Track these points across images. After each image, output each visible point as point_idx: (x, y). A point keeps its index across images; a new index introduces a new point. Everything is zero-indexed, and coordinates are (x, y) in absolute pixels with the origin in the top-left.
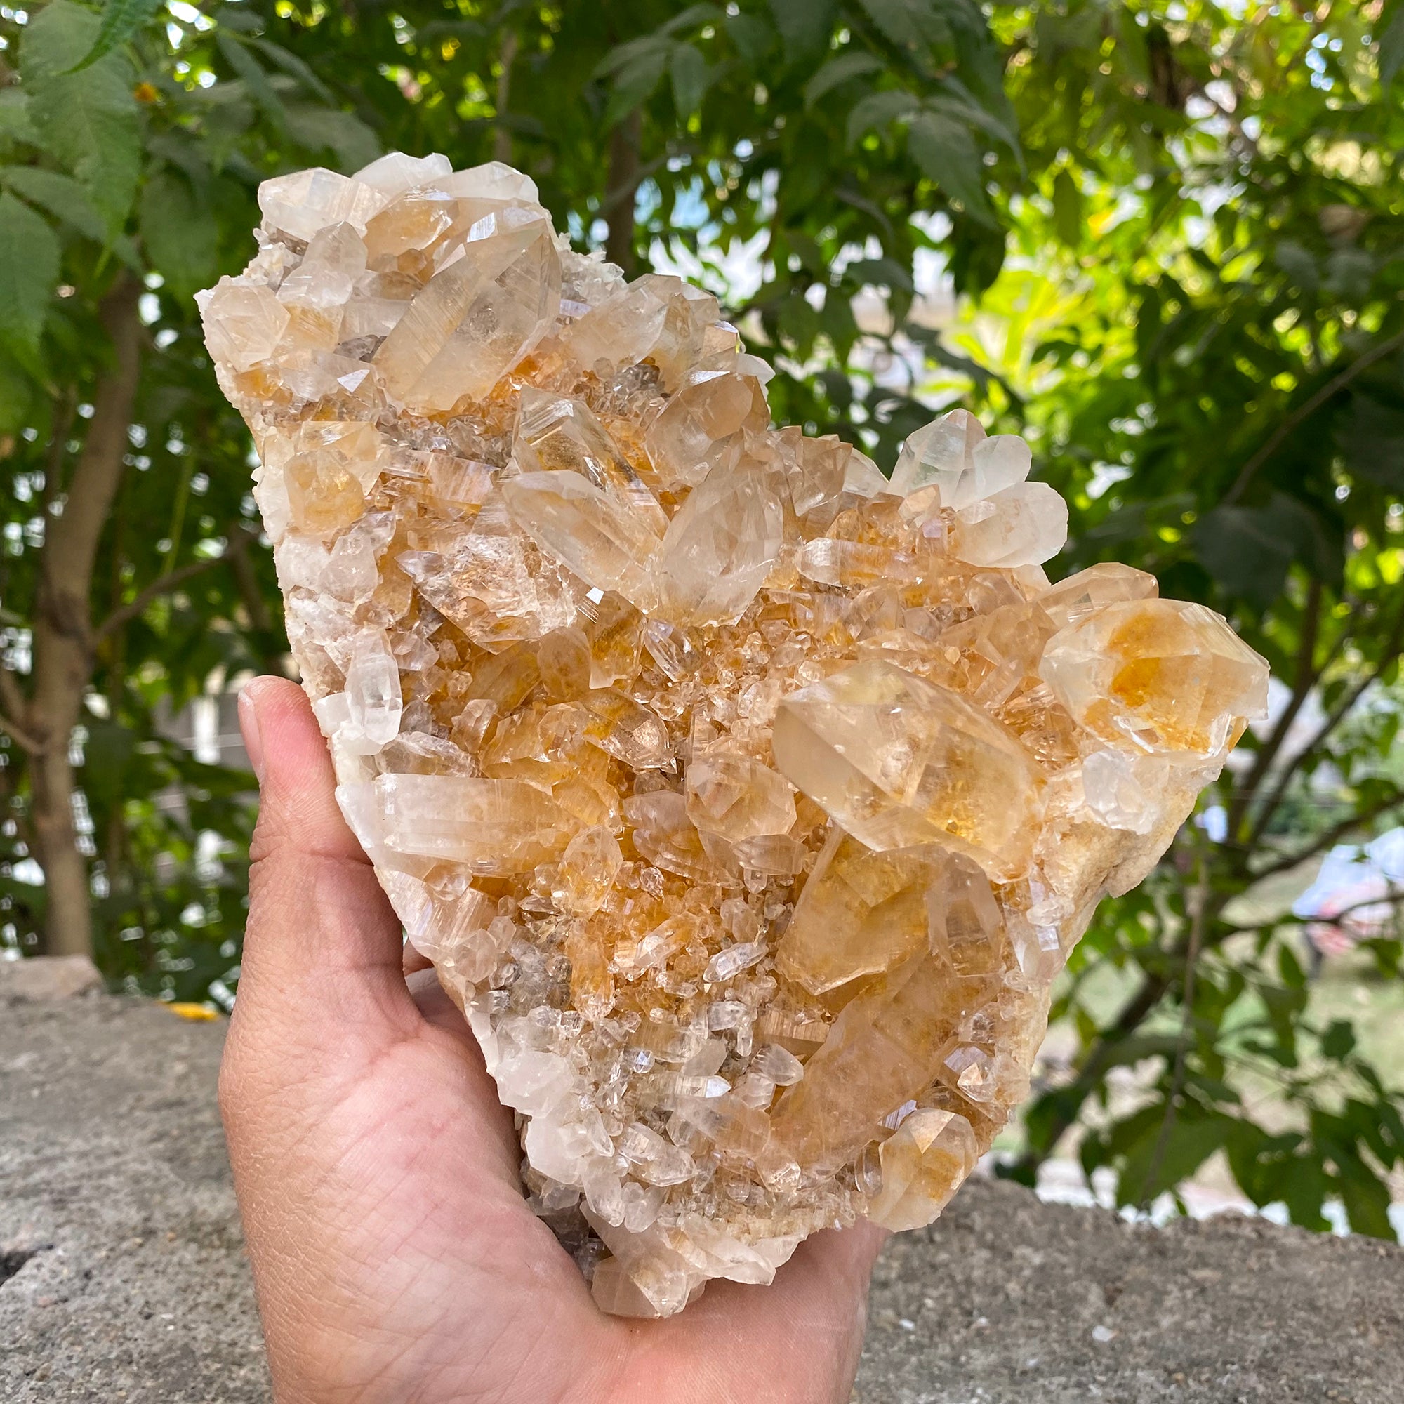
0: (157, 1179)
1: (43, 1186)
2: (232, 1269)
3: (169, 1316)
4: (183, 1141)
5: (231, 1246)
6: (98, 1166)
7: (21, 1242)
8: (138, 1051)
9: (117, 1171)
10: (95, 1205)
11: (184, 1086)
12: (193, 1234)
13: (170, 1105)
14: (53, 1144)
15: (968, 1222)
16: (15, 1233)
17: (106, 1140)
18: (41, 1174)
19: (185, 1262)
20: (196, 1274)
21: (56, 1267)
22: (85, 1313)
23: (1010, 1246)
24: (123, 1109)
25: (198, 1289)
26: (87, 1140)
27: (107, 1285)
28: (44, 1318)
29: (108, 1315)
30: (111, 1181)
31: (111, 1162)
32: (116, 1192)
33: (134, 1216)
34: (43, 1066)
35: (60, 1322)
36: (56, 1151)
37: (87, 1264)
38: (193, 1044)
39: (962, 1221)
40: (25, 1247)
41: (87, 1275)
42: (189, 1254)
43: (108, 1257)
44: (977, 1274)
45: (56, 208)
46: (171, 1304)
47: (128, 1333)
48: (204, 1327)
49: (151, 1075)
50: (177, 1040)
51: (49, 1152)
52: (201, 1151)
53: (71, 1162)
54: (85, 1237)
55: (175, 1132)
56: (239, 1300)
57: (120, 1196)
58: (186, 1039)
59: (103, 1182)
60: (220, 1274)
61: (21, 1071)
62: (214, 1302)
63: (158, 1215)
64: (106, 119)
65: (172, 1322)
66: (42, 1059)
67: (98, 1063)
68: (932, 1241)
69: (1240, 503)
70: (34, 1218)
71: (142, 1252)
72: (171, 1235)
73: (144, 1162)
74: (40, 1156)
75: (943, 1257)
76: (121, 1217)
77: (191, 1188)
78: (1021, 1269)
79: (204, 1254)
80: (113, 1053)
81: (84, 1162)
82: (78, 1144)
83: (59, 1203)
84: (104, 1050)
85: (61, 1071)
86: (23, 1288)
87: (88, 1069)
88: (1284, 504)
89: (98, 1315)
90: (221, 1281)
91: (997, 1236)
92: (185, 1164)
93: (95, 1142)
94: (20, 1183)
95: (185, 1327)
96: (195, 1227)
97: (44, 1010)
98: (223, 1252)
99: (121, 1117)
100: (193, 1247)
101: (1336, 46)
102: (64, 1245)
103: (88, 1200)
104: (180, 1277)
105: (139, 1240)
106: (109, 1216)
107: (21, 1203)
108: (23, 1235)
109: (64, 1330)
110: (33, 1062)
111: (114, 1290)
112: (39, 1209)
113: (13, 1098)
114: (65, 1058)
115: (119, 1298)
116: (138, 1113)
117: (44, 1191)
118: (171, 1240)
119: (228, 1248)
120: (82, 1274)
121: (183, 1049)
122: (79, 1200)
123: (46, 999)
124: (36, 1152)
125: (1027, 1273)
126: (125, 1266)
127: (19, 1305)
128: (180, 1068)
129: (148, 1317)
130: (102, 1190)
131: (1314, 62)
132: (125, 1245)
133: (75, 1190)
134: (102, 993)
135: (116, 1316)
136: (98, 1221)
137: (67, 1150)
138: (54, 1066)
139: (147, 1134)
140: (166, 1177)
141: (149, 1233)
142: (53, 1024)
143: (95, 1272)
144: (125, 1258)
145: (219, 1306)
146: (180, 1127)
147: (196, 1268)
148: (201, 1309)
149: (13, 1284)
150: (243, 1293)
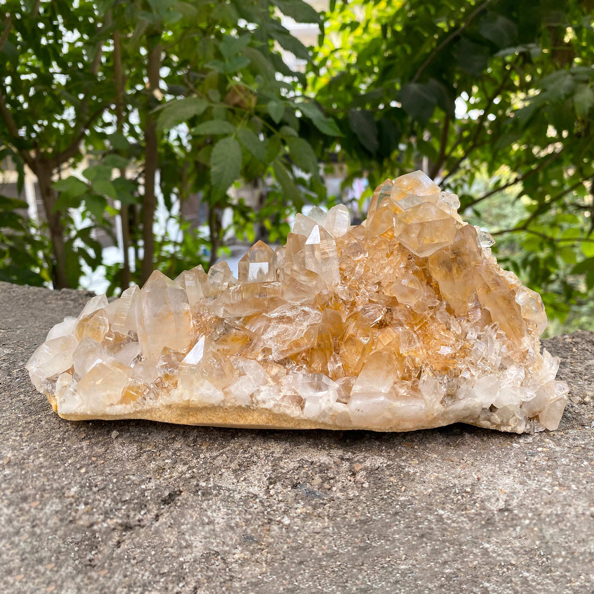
69: (417, 81)
88: (433, 83)
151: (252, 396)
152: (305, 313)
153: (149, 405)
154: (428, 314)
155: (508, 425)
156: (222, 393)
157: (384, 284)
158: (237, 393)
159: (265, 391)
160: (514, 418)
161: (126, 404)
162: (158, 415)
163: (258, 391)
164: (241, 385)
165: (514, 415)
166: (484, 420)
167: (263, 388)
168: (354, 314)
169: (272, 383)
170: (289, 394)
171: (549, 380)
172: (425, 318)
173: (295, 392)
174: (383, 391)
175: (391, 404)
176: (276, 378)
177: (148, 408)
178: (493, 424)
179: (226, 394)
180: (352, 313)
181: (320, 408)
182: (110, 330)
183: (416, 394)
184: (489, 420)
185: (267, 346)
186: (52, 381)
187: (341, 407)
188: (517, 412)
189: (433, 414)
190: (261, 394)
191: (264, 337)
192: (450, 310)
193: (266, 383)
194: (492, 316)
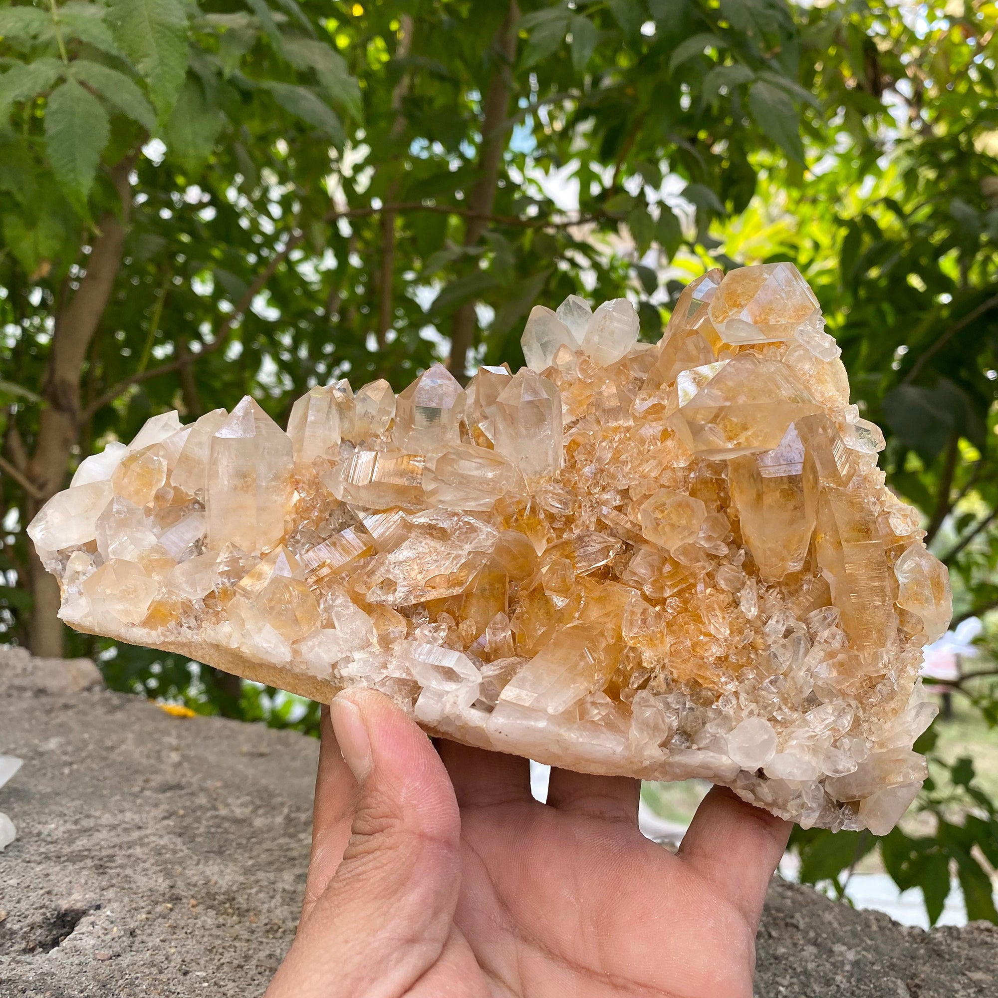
0: (175, 852)
1: (86, 853)
2: (245, 935)
3: (202, 974)
4: (188, 820)
5: (242, 913)
6: (126, 839)
7: (76, 901)
8: (141, 740)
9: (141, 842)
10: (129, 871)
11: (179, 773)
12: (210, 903)
13: (171, 788)
14: (88, 816)
15: (794, 921)
16: (70, 894)
17: (128, 816)
18: (82, 843)
19: (207, 927)
20: (218, 937)
21: (107, 924)
22: (136, 967)
23: (830, 944)
24: (136, 789)
25: (220, 950)
26: (115, 815)
27: (150, 945)
28: (105, 970)
29: (154, 971)
30: (138, 851)
31: (136, 835)
32: (145, 862)
33: (162, 884)
34: (70, 749)
35: (117, 975)
36: (90, 823)
37: (132, 925)
38: (179, 737)
39: (788, 920)
40: (78, 906)
41: (132, 933)
42: (209, 919)
43: (147, 919)
44: (811, 966)
45: (108, 94)
46: (202, 962)
47: (173, 988)
48: (231, 985)
49: (152, 761)
50: (166, 733)
51: (86, 823)
52: (202, 830)
53: (104, 834)
54: (126, 899)
55: (181, 812)
56: (254, 962)
57: (147, 865)
58: (174, 733)
59: (130, 851)
60: (236, 938)
61: (52, 752)
62: (236, 962)
63: (180, 884)
64: (164, 30)
65: (205, 980)
66: (69, 743)
67: (112, 748)
68: (770, 936)
69: (915, 382)
70: (83, 881)
71: (173, 915)
72: (193, 902)
73: (161, 837)
74: (79, 827)
75: (782, 950)
76: (152, 884)
77: (202, 862)
78: (843, 963)
79: (221, 920)
80: (123, 742)
81: (113, 833)
82: (107, 819)
83: (101, 868)
84: (114, 737)
85: (84, 754)
86: (83, 943)
87: (104, 754)
88: (946, 386)
89: (147, 971)
90: (237, 944)
91: (818, 935)
92: (192, 839)
93: (120, 817)
94: (66, 850)
95: (216, 984)
96: (211, 896)
97: (62, 701)
98: (235, 918)
99: (136, 796)
100: (212, 913)
101: (990, 65)
102: (109, 907)
103: (122, 867)
104: (206, 939)
105: (169, 905)
106: (142, 882)
107: (70, 867)
108: (76, 896)
109: (121, 982)
110: (61, 745)
111: (156, 948)
112: (85, 872)
113: (49, 775)
114: (85, 743)
115: (160, 958)
116: (148, 793)
117: (87, 857)
118: (193, 906)
119: (239, 915)
120: (129, 932)
121: (174, 741)
122: (116, 867)
123: (61, 693)
124: (76, 822)
125: (848, 968)
126: (161, 928)
127: (82, 959)
128: (175, 757)
129: (186, 973)
130: (133, 859)
131: (974, 75)
132: (159, 909)
133: (111, 858)
134: (104, 690)
135: (161, 972)
136: (133, 886)
137: (99, 821)
138: (78, 750)
139: (159, 812)
140: (182, 851)
141: (176, 899)
142: (70, 713)
143: (138, 932)
144: (161, 920)
145: (240, 967)
146: (184, 808)
147: (215, 932)
148: (226, 968)
149: (75, 939)
150: (256, 957)
151: (334, 666)
152: (473, 529)
153: (186, 637)
154: (703, 567)
155: (783, 807)
156: (289, 649)
157: (634, 495)
158: (310, 656)
159: (359, 660)
160: (798, 800)
161: (151, 628)
162: (200, 653)
163: (348, 660)
164: (320, 643)
165: (799, 796)
166: (745, 788)
167: (357, 655)
168: (562, 544)
169: (376, 648)
170: (397, 675)
171: (900, 744)
172: (694, 575)
173: (410, 674)
174: (550, 710)
175: (559, 735)
176: (386, 642)
177: (184, 640)
178: (758, 799)
179: (296, 652)
180: (561, 541)
181: (443, 710)
182: (168, 483)
183: (620, 723)
184: (753, 791)
185: (391, 577)
186: (63, 556)
187: (475, 717)
188: (807, 793)
189: (642, 762)
190: (350, 665)
191: (391, 557)
192: (750, 567)
193: (365, 645)
194: (833, 595)
